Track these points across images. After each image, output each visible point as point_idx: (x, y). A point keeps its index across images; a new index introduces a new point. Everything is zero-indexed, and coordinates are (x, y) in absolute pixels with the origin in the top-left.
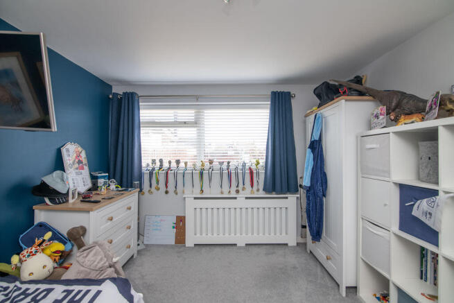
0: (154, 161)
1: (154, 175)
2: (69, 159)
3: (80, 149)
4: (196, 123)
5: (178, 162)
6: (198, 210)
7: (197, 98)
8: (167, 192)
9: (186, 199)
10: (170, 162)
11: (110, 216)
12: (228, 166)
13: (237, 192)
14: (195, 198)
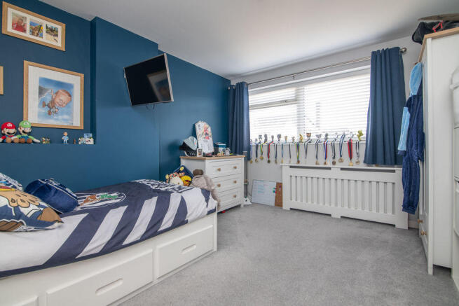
0: (260, 137)
1: (259, 148)
2: (199, 131)
3: (207, 126)
4: (296, 100)
5: (279, 136)
6: (294, 178)
7: (294, 76)
8: (269, 162)
9: (283, 167)
10: (273, 137)
11: (218, 168)
12: (326, 139)
13: (334, 163)
14: (291, 167)
